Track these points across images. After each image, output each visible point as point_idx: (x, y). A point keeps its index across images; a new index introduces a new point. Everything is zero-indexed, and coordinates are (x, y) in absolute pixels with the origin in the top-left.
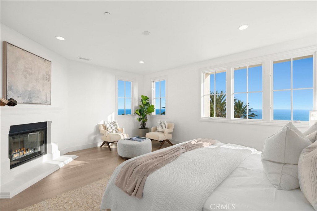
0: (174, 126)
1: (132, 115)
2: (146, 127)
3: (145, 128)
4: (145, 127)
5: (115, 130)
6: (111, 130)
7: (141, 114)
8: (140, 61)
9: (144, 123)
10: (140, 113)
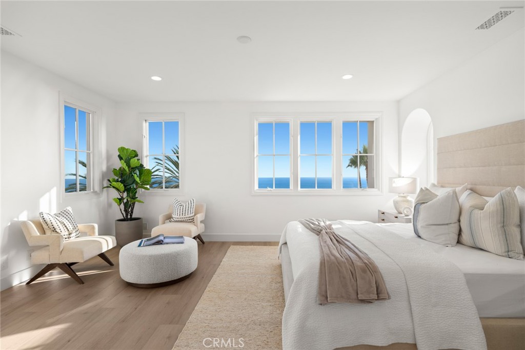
0: (206, 208)
1: (95, 192)
2: (133, 216)
3: (132, 219)
4: (131, 215)
5: (74, 231)
6: (64, 233)
7: (127, 189)
8: (153, 76)
9: (128, 207)
10: (125, 186)
